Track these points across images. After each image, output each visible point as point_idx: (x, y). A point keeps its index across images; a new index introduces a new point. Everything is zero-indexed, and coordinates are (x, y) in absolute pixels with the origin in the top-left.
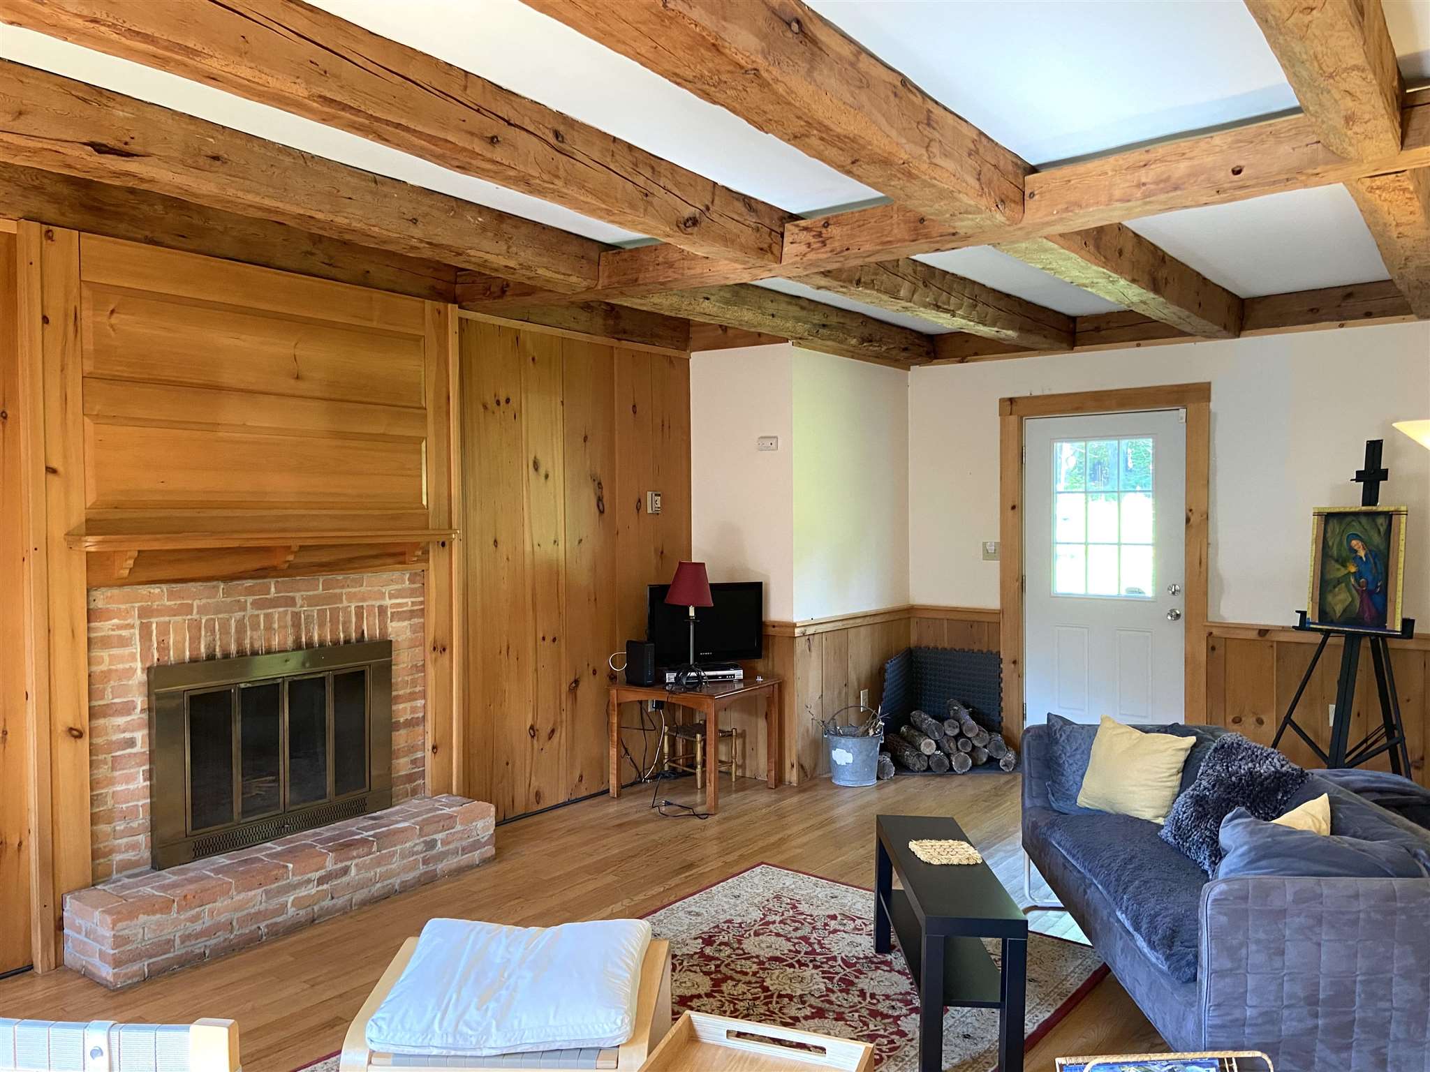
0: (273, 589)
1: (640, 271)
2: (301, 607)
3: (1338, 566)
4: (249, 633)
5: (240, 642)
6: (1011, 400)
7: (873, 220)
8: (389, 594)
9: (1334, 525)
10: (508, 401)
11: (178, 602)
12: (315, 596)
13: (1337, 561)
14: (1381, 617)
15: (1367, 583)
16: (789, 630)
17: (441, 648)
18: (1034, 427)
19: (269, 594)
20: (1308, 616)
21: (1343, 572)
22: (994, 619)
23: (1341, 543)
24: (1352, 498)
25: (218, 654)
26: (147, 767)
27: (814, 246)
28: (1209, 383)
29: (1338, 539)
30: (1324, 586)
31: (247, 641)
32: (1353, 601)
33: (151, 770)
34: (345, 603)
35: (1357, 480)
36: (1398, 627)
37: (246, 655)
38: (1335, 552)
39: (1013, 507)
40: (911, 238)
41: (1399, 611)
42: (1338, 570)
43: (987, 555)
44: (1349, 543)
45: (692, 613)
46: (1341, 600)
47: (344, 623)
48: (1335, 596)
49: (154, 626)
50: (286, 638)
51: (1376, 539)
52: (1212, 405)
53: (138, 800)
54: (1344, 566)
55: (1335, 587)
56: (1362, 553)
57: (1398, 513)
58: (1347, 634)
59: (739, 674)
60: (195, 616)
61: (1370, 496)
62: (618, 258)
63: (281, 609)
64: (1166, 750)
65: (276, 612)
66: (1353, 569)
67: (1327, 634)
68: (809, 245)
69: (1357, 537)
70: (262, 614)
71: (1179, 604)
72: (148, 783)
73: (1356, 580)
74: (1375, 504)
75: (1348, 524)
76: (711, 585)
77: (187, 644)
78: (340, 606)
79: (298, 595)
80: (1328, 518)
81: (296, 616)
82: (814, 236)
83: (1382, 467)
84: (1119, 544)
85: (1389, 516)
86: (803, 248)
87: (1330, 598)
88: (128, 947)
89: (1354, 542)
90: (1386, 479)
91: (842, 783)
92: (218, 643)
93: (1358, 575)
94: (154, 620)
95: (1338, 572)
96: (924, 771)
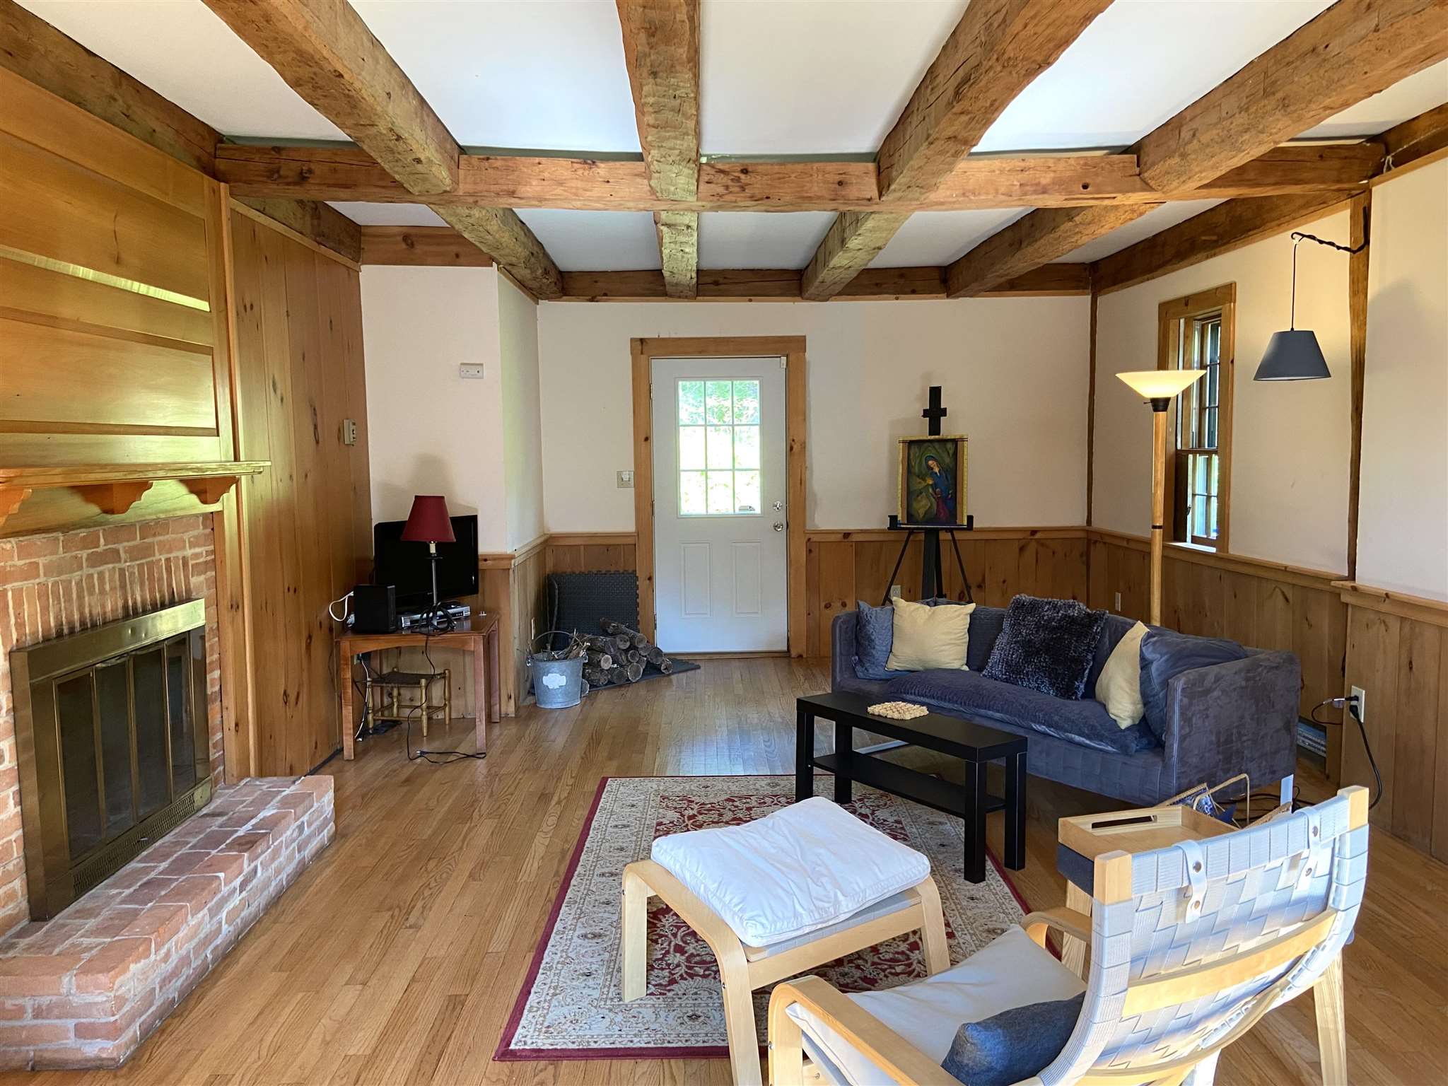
0: (102, 541)
1: (519, 184)
2: (126, 562)
3: (919, 480)
4: (86, 599)
5: (82, 614)
6: (642, 340)
7: (794, 175)
8: (189, 542)
9: (914, 450)
10: (252, 306)
11: (28, 561)
12: (134, 547)
13: (918, 476)
14: (953, 514)
15: (942, 491)
16: (506, 562)
17: (236, 606)
18: (660, 367)
19: (98, 546)
20: (899, 518)
21: (924, 484)
22: (630, 541)
23: (920, 463)
24: (921, 430)
25: (66, 631)
26: (16, 788)
27: (731, 189)
28: (805, 337)
29: (918, 461)
30: (910, 495)
31: (87, 611)
32: (931, 505)
33: (20, 791)
34: (157, 556)
35: (924, 416)
36: (965, 523)
37: (87, 628)
38: (916, 470)
39: (644, 438)
40: (832, 197)
41: (965, 511)
42: (920, 483)
43: (621, 482)
44: (927, 462)
45: (433, 549)
46: (923, 506)
47: (159, 580)
48: (919, 502)
49: (10, 594)
50: (116, 603)
51: (947, 460)
52: (807, 355)
53: (11, 834)
54: (924, 480)
55: (918, 496)
56: (936, 470)
57: (962, 440)
58: (927, 531)
59: (466, 611)
60: (42, 579)
61: (935, 428)
62: (486, 164)
63: (111, 566)
64: (959, 616)
65: (107, 568)
66: (931, 482)
67: (911, 531)
68: (727, 187)
69: (932, 458)
70: (94, 571)
71: (781, 518)
72: (19, 808)
73: (933, 489)
74: (939, 434)
75: (926, 449)
76: (451, 518)
77: (39, 615)
78: (154, 559)
79: (121, 547)
80: (910, 444)
81: (122, 571)
82: (732, 180)
83: (942, 407)
84: (733, 470)
85: (955, 442)
86: (721, 190)
87: (915, 505)
88: (125, 1009)
89: (930, 462)
90: (945, 415)
91: (554, 706)
92: (64, 616)
93: (934, 486)
94: (8, 586)
95: (918, 484)
96: (606, 685)
